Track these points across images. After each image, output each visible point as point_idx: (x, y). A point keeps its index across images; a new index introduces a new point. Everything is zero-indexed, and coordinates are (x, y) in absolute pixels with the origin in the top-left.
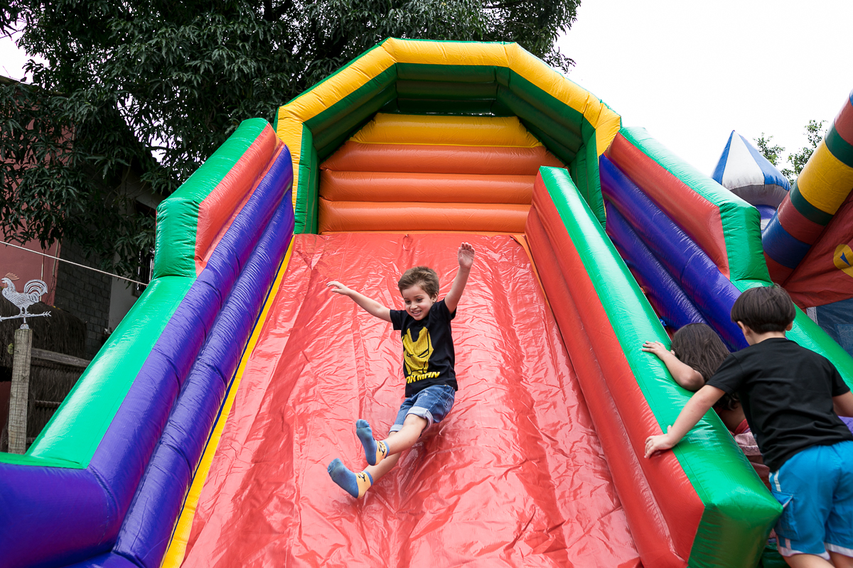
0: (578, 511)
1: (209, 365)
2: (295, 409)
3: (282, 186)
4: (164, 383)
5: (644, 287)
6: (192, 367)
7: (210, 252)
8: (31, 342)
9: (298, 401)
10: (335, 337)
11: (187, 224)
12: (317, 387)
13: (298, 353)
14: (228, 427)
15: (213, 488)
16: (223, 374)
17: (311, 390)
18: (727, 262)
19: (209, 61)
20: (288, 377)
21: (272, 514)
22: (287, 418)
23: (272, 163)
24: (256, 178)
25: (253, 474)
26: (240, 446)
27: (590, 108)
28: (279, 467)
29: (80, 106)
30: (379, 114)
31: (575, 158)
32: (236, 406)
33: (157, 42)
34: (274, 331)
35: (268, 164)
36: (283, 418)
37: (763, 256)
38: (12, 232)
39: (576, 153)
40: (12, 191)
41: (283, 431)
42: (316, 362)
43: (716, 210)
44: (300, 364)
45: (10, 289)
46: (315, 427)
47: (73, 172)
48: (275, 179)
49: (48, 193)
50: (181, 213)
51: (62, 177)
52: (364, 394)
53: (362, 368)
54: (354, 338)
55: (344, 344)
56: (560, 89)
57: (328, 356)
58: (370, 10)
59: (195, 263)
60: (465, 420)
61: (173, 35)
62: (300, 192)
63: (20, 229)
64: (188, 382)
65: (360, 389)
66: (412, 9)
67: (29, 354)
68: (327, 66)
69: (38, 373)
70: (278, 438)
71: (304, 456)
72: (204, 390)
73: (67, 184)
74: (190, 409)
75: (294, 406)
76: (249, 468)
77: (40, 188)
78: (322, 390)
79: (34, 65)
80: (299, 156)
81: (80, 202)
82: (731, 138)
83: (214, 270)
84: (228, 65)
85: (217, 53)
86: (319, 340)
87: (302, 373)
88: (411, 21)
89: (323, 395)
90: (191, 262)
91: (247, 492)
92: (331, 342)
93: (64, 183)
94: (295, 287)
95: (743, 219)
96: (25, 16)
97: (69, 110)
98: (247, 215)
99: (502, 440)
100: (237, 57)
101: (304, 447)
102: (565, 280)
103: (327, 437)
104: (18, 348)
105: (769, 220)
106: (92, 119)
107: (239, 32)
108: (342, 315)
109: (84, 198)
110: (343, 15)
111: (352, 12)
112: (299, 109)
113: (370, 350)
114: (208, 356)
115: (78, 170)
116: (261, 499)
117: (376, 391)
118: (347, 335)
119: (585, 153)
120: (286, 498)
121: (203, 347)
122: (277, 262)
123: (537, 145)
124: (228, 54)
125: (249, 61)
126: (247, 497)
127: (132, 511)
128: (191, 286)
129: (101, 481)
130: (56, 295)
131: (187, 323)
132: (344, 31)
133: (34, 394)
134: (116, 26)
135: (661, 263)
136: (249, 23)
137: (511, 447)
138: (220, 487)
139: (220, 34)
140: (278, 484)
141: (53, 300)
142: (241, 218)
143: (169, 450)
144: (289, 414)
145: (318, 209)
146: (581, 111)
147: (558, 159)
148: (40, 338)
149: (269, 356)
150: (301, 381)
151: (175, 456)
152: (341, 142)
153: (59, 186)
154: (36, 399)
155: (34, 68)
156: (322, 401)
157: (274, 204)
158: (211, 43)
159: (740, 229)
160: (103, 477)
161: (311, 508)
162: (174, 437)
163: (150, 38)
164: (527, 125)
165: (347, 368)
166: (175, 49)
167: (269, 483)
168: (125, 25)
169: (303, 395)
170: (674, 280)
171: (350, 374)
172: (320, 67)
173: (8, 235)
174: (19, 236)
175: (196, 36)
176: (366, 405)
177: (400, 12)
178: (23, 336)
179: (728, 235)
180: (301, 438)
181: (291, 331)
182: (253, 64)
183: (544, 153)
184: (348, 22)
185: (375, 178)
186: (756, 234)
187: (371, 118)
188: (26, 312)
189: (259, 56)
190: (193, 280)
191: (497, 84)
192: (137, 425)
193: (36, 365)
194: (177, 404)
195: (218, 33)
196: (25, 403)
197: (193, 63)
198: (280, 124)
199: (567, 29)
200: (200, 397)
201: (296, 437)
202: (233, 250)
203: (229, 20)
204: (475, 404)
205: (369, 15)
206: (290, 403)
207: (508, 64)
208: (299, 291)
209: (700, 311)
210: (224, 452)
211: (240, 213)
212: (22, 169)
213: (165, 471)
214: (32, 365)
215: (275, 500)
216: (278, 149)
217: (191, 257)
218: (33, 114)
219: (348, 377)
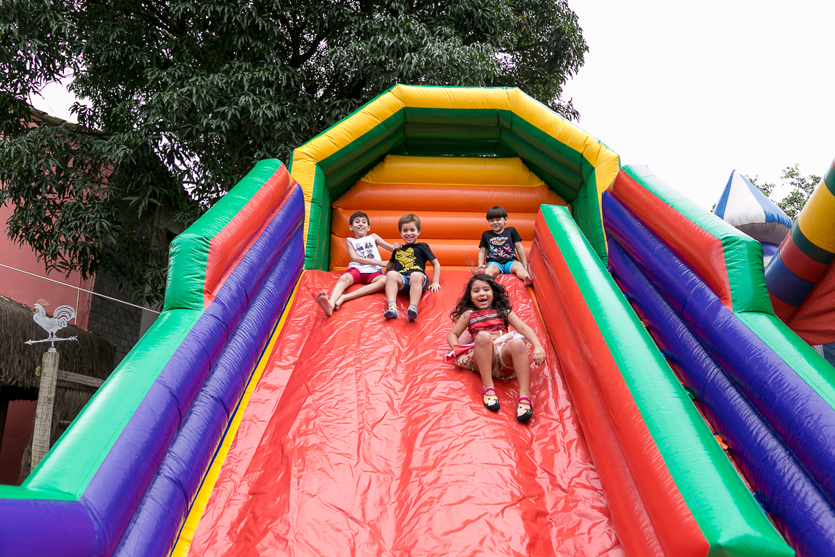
0: (576, 549)
1: (212, 397)
2: (295, 442)
3: (293, 223)
4: (166, 414)
5: (646, 321)
6: (195, 399)
7: (220, 286)
8: (57, 365)
9: (298, 434)
10: (338, 370)
11: (198, 259)
12: (317, 420)
13: (300, 386)
14: (229, 458)
15: (210, 520)
16: (226, 406)
17: (312, 423)
18: (731, 294)
19: (236, 107)
20: (290, 409)
21: (265, 549)
22: (286, 451)
23: (284, 201)
24: (268, 216)
25: (250, 506)
26: (240, 479)
27: (588, 148)
28: (275, 501)
29: (118, 148)
30: (389, 156)
31: (576, 196)
32: (239, 438)
33: (188, 90)
34: (279, 363)
35: (280, 202)
36: (283, 450)
37: (766, 290)
38: (53, 261)
39: (577, 191)
40: (52, 224)
41: (282, 463)
42: (317, 395)
43: (718, 243)
44: (303, 397)
45: (41, 314)
46: (314, 461)
47: (107, 206)
48: (287, 217)
49: (83, 226)
50: (193, 248)
51: (97, 211)
52: (363, 428)
53: (362, 402)
54: (356, 371)
55: (346, 377)
56: (560, 130)
57: (330, 389)
58: (387, 55)
59: (204, 297)
60: (463, 455)
61: (203, 83)
62: (312, 229)
63: (59, 259)
64: (191, 413)
65: (360, 423)
66: (427, 53)
67: (55, 377)
68: (345, 106)
69: (64, 395)
70: (277, 470)
71: (301, 490)
72: (206, 421)
73: (101, 217)
74: (191, 440)
75: (294, 439)
76: (246, 500)
77: (76, 222)
78: (322, 423)
79: (79, 107)
80: (311, 195)
81: (112, 235)
82: (731, 177)
83: (222, 304)
84: (254, 110)
85: (244, 100)
86: (321, 373)
87: (303, 406)
88: (426, 64)
89: (322, 428)
90: (200, 296)
91: (243, 524)
92: (333, 375)
93: (98, 217)
94: (302, 320)
95: (745, 252)
96: (72, 66)
97: (107, 152)
98: (258, 251)
99: (500, 477)
100: (262, 102)
101: (301, 481)
102: (565, 313)
103: (324, 471)
104: (45, 370)
105: (771, 257)
106: (127, 160)
107: (264, 79)
108: (345, 349)
109: (116, 230)
110: (361, 59)
111: (370, 57)
112: (312, 150)
113: (371, 383)
114: (212, 388)
115: (112, 205)
116: (256, 532)
117: (375, 425)
118: (349, 368)
119: (586, 191)
120: (281, 534)
121: (208, 379)
122: (286, 296)
123: (540, 184)
124: (253, 100)
125: (273, 106)
126: (242, 530)
127: (124, 544)
128: (198, 319)
129: (92, 513)
130: (90, 318)
131: (192, 356)
132: (363, 74)
133: (58, 415)
134: (152, 75)
135: (662, 296)
136: (274, 70)
137: (509, 484)
138: (217, 520)
139: (247, 81)
140: (274, 519)
141: (87, 323)
142: (251, 254)
143: (166, 481)
144: (289, 447)
145: (330, 245)
146: (581, 151)
147: (559, 197)
148: (70, 360)
149: (273, 388)
150: (302, 414)
151: (172, 488)
152: (353, 182)
153: (94, 220)
154: (60, 419)
155: (79, 110)
156: (321, 434)
157: (285, 240)
158: (238, 89)
159: (743, 262)
160: (95, 509)
161: (305, 544)
162: (173, 469)
163: (182, 86)
164: (529, 165)
165: (347, 402)
166: (205, 96)
167: (264, 517)
168: (159, 74)
169: (304, 428)
170: (675, 313)
171: (351, 407)
172: (338, 108)
173: (49, 264)
174: (58, 266)
175: (224, 83)
176: (364, 439)
177: (415, 55)
178: (50, 360)
179: (731, 267)
180: (299, 471)
181: (295, 363)
182: (276, 108)
183: (546, 191)
184: (366, 65)
185: (384, 216)
186: (759, 267)
187: (381, 159)
188: (55, 336)
189: (283, 100)
190: (199, 314)
191: (500, 127)
192: (134, 457)
193: (61, 387)
194: (178, 435)
195: (245, 80)
196: (49, 424)
197: (221, 109)
198: (295, 164)
199: (574, 73)
200: (201, 428)
201: (294, 470)
202: (242, 284)
203: (255, 67)
204: (473, 440)
205: (386, 59)
206: (290, 435)
207: (510, 108)
208: (305, 325)
209: (702, 344)
210: (223, 484)
211: (251, 249)
212: (62, 203)
213: (161, 503)
214: (58, 387)
215: (270, 535)
216: (291, 188)
217: (200, 291)
218: (73, 152)
219: (348, 410)
